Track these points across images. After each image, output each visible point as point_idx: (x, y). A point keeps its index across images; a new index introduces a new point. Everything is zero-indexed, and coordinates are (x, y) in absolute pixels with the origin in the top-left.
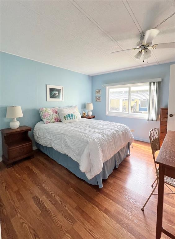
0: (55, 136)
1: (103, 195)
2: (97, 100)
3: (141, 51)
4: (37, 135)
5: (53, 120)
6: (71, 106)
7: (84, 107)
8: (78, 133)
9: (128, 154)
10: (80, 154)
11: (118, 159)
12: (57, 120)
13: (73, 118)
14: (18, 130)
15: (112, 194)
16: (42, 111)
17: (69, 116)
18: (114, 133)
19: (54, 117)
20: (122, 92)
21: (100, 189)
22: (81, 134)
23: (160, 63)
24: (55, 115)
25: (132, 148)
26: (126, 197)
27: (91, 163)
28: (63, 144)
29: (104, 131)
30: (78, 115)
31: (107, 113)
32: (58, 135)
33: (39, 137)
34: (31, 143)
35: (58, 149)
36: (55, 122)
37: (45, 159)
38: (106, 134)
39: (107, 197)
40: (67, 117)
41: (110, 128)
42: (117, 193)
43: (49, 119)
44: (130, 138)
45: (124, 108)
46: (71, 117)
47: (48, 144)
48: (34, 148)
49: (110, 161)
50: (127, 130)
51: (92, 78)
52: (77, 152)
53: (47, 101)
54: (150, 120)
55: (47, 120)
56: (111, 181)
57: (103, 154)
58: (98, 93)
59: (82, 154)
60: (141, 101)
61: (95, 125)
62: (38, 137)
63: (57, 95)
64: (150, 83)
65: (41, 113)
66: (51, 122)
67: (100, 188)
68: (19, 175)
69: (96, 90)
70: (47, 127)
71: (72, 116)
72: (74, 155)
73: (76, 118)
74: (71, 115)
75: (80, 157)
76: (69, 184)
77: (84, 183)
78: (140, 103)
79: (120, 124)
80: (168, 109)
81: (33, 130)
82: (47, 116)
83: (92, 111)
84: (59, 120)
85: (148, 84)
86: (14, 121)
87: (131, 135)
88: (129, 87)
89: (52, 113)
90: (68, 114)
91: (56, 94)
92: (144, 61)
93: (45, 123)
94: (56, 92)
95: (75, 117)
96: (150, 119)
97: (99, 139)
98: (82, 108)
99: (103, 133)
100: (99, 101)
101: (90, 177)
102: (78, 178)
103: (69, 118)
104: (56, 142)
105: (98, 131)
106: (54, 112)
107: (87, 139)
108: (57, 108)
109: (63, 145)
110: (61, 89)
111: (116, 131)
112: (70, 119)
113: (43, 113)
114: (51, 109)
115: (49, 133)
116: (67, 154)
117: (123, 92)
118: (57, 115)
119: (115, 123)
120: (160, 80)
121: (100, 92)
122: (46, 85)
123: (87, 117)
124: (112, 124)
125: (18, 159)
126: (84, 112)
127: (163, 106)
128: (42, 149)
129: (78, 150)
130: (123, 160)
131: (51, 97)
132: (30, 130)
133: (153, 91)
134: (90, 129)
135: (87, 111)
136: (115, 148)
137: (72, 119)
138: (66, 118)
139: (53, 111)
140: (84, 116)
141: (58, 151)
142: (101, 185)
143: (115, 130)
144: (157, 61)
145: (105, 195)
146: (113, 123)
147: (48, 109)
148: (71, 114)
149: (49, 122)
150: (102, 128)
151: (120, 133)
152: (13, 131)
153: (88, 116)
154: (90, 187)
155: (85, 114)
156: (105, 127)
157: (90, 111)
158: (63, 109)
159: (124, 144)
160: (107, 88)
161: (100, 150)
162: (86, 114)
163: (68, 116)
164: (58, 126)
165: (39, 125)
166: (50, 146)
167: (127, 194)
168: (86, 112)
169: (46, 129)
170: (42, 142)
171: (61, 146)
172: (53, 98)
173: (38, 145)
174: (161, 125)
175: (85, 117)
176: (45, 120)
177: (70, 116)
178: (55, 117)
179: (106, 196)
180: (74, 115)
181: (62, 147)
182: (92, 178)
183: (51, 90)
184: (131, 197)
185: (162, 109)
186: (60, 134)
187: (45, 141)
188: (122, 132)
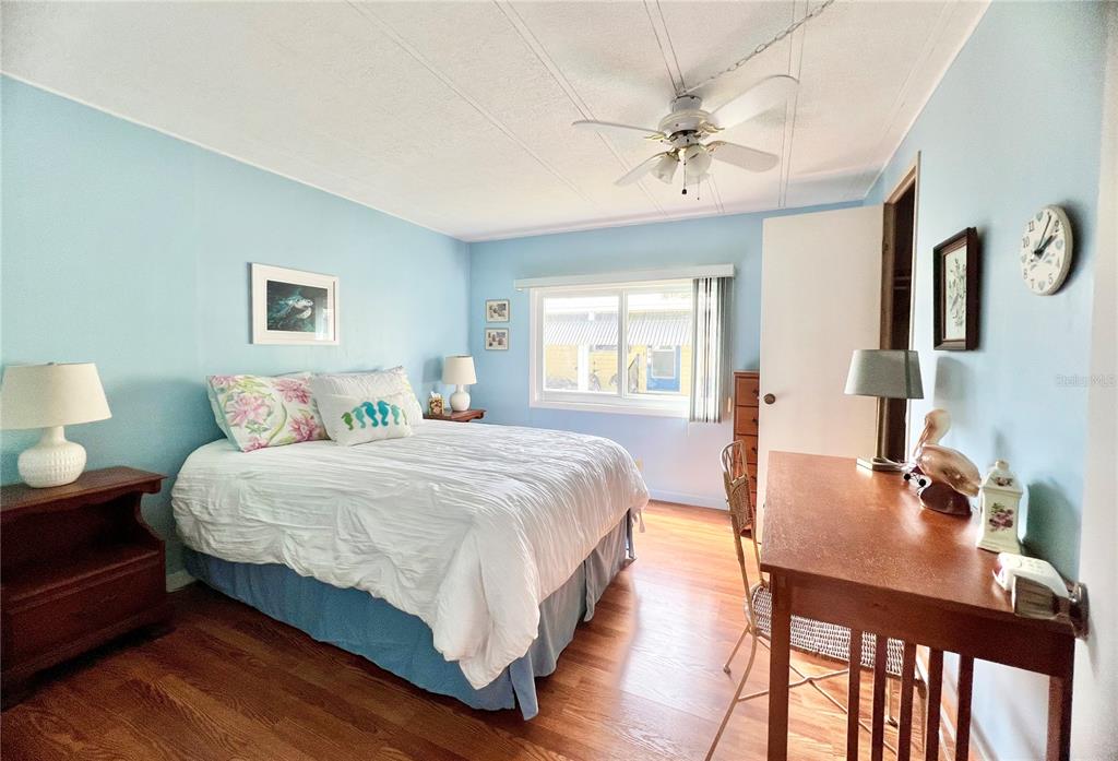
0: (301, 506)
1: (542, 749)
2: (491, 345)
3: (677, 152)
4: (196, 509)
5: (287, 433)
6: (375, 371)
7: (436, 371)
8: (420, 485)
9: (627, 557)
10: (433, 580)
11: (592, 581)
12: (305, 430)
13: (390, 418)
14: (75, 491)
15: (576, 733)
16: (222, 390)
17: (371, 412)
18: (578, 476)
19: (289, 419)
20: (586, 316)
21: (528, 722)
22: (436, 487)
23: (728, 211)
24: (296, 410)
25: (642, 530)
26: (636, 734)
27: (488, 612)
28: (344, 540)
29: (537, 468)
30: (411, 406)
31: (535, 398)
32: (318, 502)
33: (206, 517)
34: (155, 553)
35: (319, 567)
36: (299, 442)
37: (238, 627)
38: (544, 481)
39: (559, 753)
40: (360, 417)
41: (559, 453)
42: (598, 725)
43: (266, 430)
44: (636, 490)
45: (595, 380)
46: (378, 416)
47: (259, 548)
48: (176, 580)
49: (562, 596)
50: (624, 460)
51: (472, 252)
52: (419, 568)
53: (251, 341)
54: (699, 420)
55: (253, 431)
56: (571, 681)
57: (538, 565)
58: (496, 315)
59: (444, 576)
60: (655, 355)
61: (492, 445)
62: (198, 522)
63: (307, 314)
64: (697, 282)
65: (221, 397)
66: (274, 441)
67: (526, 718)
68: (78, 737)
69: (492, 303)
70: (252, 469)
71: (384, 412)
72: (403, 588)
73: (401, 419)
74: (376, 408)
75: (436, 591)
76: (376, 731)
77: (449, 710)
78: (649, 361)
79: (593, 438)
80: (758, 378)
81: (172, 486)
82: (251, 416)
83: (471, 390)
84: (318, 431)
85: (690, 284)
86: (52, 446)
87: (636, 476)
88: (620, 294)
89: (277, 396)
90: (364, 404)
91: (301, 311)
92: (684, 192)
93: (239, 450)
94: (303, 303)
95: (396, 415)
96: (696, 415)
97: (521, 501)
98: (425, 379)
99: (536, 478)
100: (500, 348)
101: (479, 677)
102: (423, 693)
103: (367, 419)
104: (306, 535)
105: (509, 469)
106: (291, 394)
107: (465, 504)
108: (307, 375)
109: (343, 547)
110: (326, 290)
111: (586, 464)
112: (375, 424)
113: (230, 398)
114: (275, 380)
115: (266, 497)
116: (363, 587)
117: (591, 317)
118: (309, 408)
119: (575, 435)
120: (727, 271)
121: (506, 312)
122: (250, 266)
123: (448, 414)
124: (563, 439)
125: (72, 649)
126: (435, 396)
127: (740, 366)
128: (221, 583)
129: (426, 560)
130: (608, 584)
131: (274, 324)
132: (153, 485)
133: (708, 314)
134: (474, 464)
135: (450, 389)
136: (582, 536)
137: (385, 424)
138: (355, 422)
139: (284, 389)
140: (436, 410)
141: (317, 576)
142: (530, 707)
143: (578, 462)
144: (718, 203)
145: (548, 748)
146: (566, 434)
147: (258, 380)
148: (382, 405)
149: (263, 442)
150: (523, 458)
151: (600, 471)
152: (41, 498)
153: (455, 411)
154: (482, 724)
155: (438, 403)
156: (536, 450)
157: (462, 389)
158: (337, 380)
159: (614, 519)
160: (535, 293)
161: (525, 547)
162: (446, 405)
163: (364, 409)
164: (313, 458)
165: (203, 460)
166: (270, 560)
167: (638, 719)
168: (444, 395)
169: (247, 476)
170: (221, 542)
171: (335, 550)
172: (283, 328)
173: (195, 559)
174: (738, 433)
175: (439, 417)
176: (240, 434)
177: (377, 412)
178: (299, 416)
179: (553, 749)
180: (394, 409)
181: (336, 558)
182: (492, 680)
183: (277, 291)
184: (656, 731)
185: (739, 376)
186: (325, 494)
187: (242, 534)
188: (607, 469)
